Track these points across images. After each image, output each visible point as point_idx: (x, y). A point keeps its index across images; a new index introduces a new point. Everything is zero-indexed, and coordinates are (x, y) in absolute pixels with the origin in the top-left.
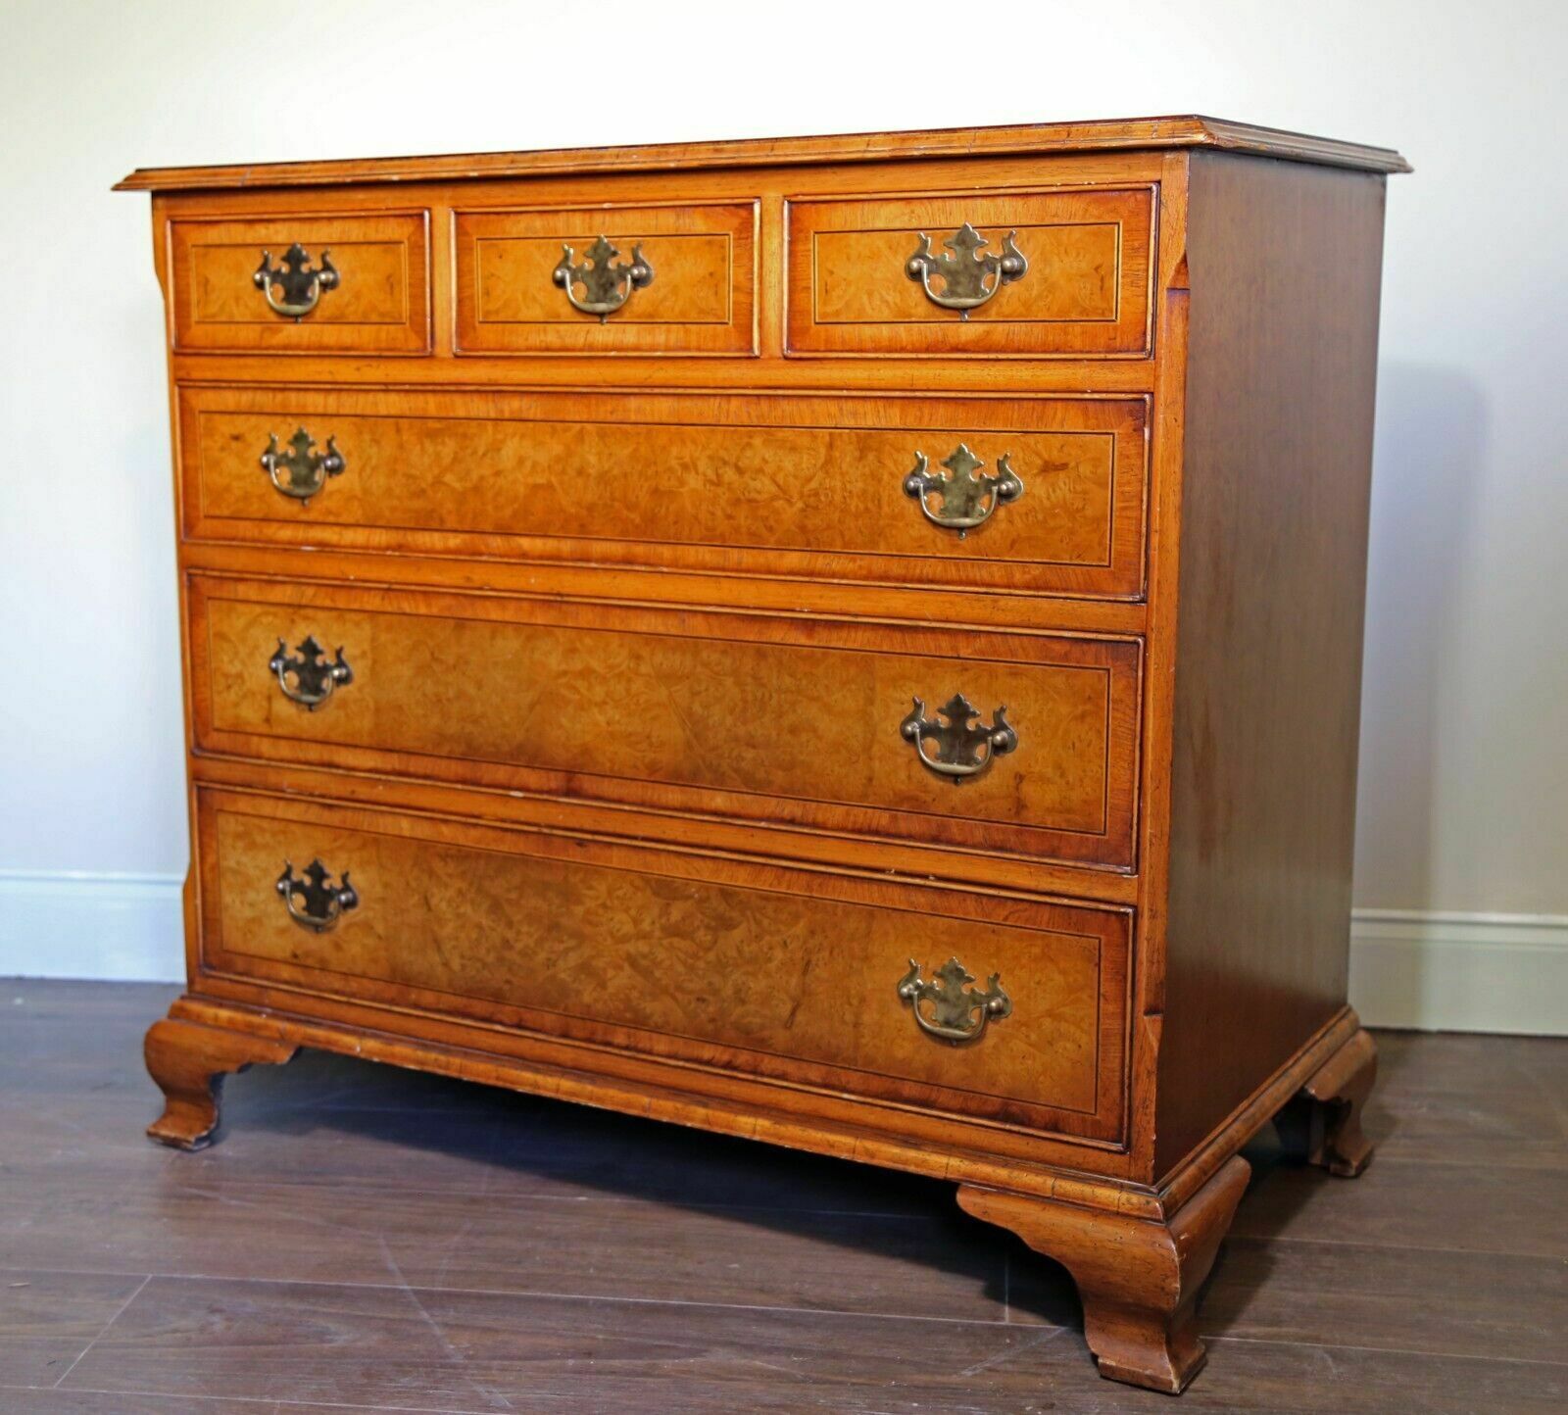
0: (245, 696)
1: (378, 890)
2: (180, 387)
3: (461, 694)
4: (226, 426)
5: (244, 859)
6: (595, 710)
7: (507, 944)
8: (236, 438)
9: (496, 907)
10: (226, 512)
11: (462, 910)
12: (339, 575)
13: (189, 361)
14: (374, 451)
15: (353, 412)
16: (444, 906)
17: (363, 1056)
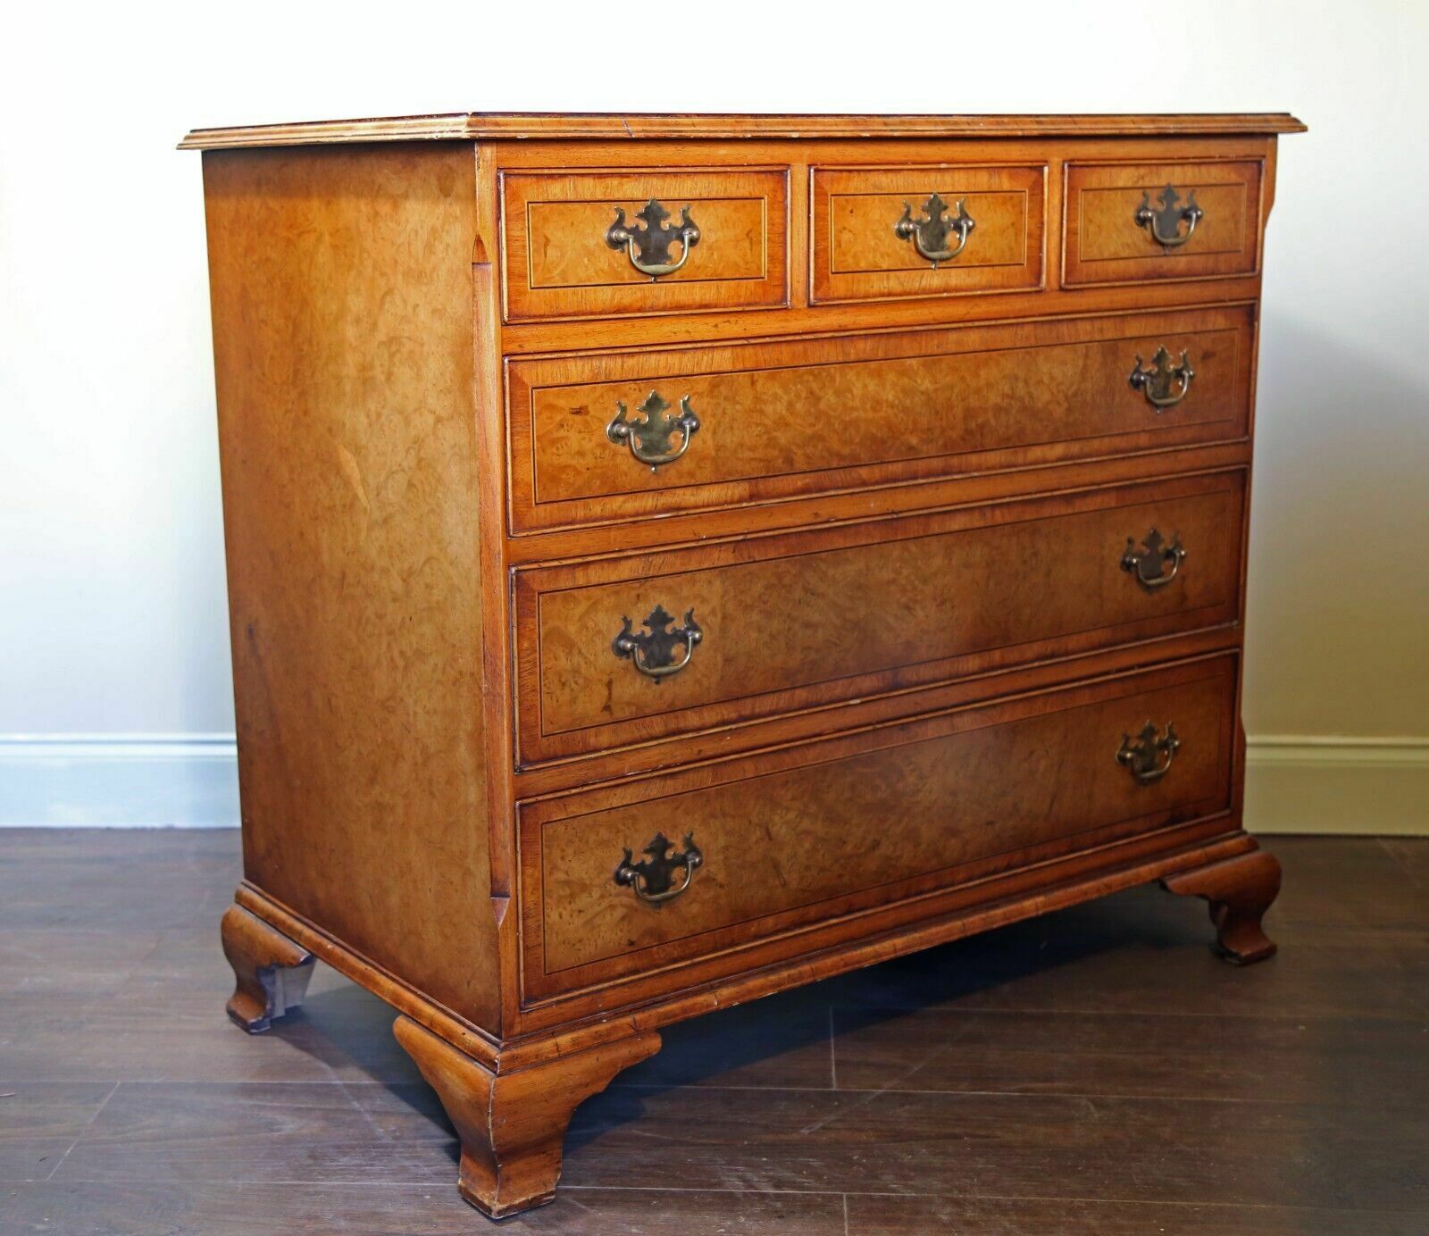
0: (582, 689)
1: (721, 841)
2: (507, 362)
3: (806, 625)
5: (575, 865)
7: (841, 842)
8: (578, 412)
9: (831, 815)
10: (563, 495)
11: (802, 827)
12: (691, 537)
15: (708, 370)
16: (784, 830)
17: (722, 1006)
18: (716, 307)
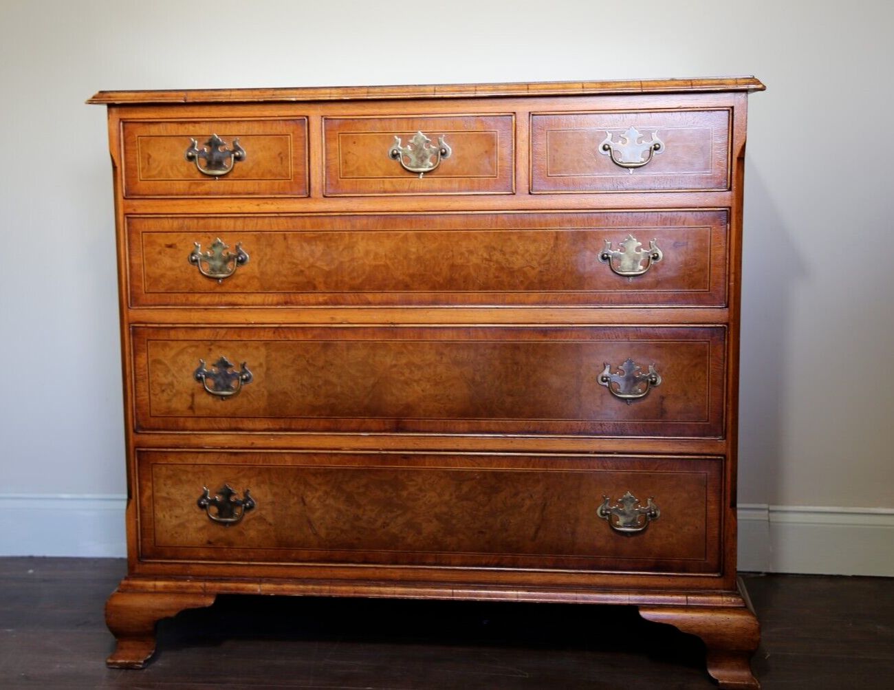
0: (175, 395)
1: (270, 498)
2: (128, 218)
3: (327, 382)
4: (162, 240)
5: (173, 490)
6: (415, 384)
7: (357, 518)
8: (170, 246)
9: (350, 499)
10: (162, 290)
11: (327, 502)
12: (244, 321)
13: (136, 203)
14: (268, 250)
15: (254, 230)
16: (314, 501)
17: (263, 593)
18: (258, 194)
